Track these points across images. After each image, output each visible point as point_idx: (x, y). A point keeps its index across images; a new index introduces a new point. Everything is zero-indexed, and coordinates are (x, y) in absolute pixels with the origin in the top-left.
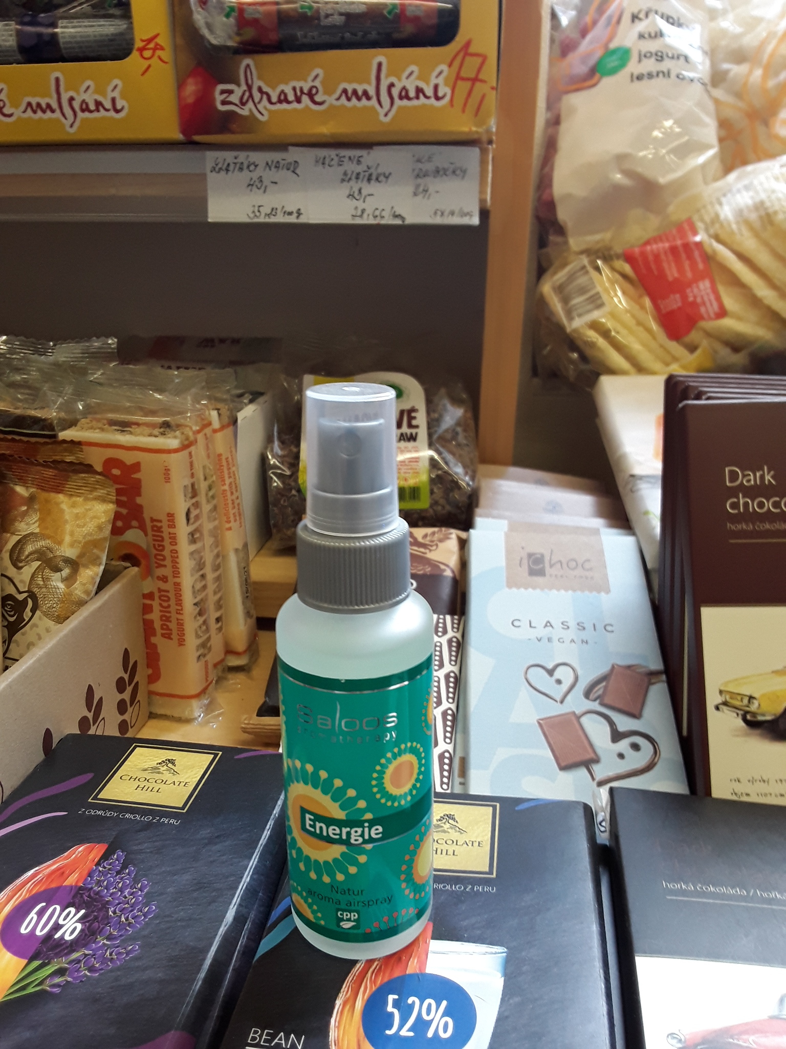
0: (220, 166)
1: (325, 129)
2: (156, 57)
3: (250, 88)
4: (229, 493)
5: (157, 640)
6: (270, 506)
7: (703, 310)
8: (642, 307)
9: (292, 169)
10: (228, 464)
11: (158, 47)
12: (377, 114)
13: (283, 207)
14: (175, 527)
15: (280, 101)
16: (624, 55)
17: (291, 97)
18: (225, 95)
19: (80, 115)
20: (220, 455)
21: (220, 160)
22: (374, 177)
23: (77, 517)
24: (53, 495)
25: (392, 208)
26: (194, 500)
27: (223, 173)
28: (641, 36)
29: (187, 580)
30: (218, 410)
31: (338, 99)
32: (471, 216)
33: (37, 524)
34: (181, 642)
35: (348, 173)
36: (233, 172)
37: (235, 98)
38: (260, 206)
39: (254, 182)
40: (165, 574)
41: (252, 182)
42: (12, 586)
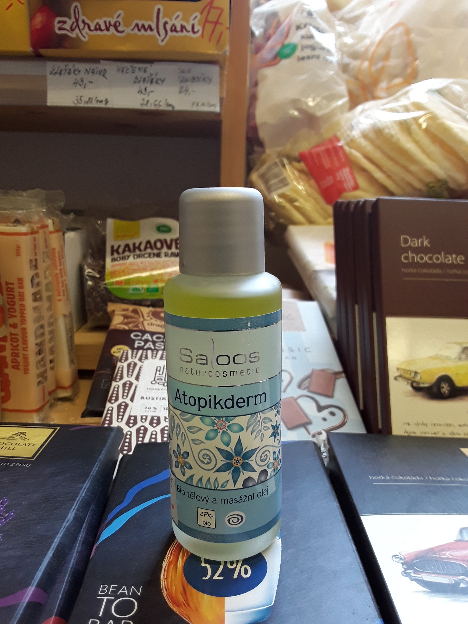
0: (56, 70)
1: (124, 48)
3: (77, 20)
4: (60, 276)
5: (8, 371)
6: (86, 298)
7: (345, 185)
8: (310, 186)
9: (102, 74)
10: (59, 256)
12: (157, 40)
13: (96, 98)
14: (23, 288)
15: (96, 29)
16: (294, 48)
17: (103, 27)
18: (61, 24)
20: (54, 249)
21: (56, 68)
22: (155, 80)
25: (166, 100)
26: (36, 271)
27: (57, 75)
28: (303, 37)
29: (31, 327)
30: (53, 220)
31: (133, 30)
32: (216, 107)
34: (26, 371)
35: (138, 76)
36: (64, 75)
37: (67, 26)
38: (81, 97)
39: (78, 81)
40: (16, 322)
41: (76, 81)
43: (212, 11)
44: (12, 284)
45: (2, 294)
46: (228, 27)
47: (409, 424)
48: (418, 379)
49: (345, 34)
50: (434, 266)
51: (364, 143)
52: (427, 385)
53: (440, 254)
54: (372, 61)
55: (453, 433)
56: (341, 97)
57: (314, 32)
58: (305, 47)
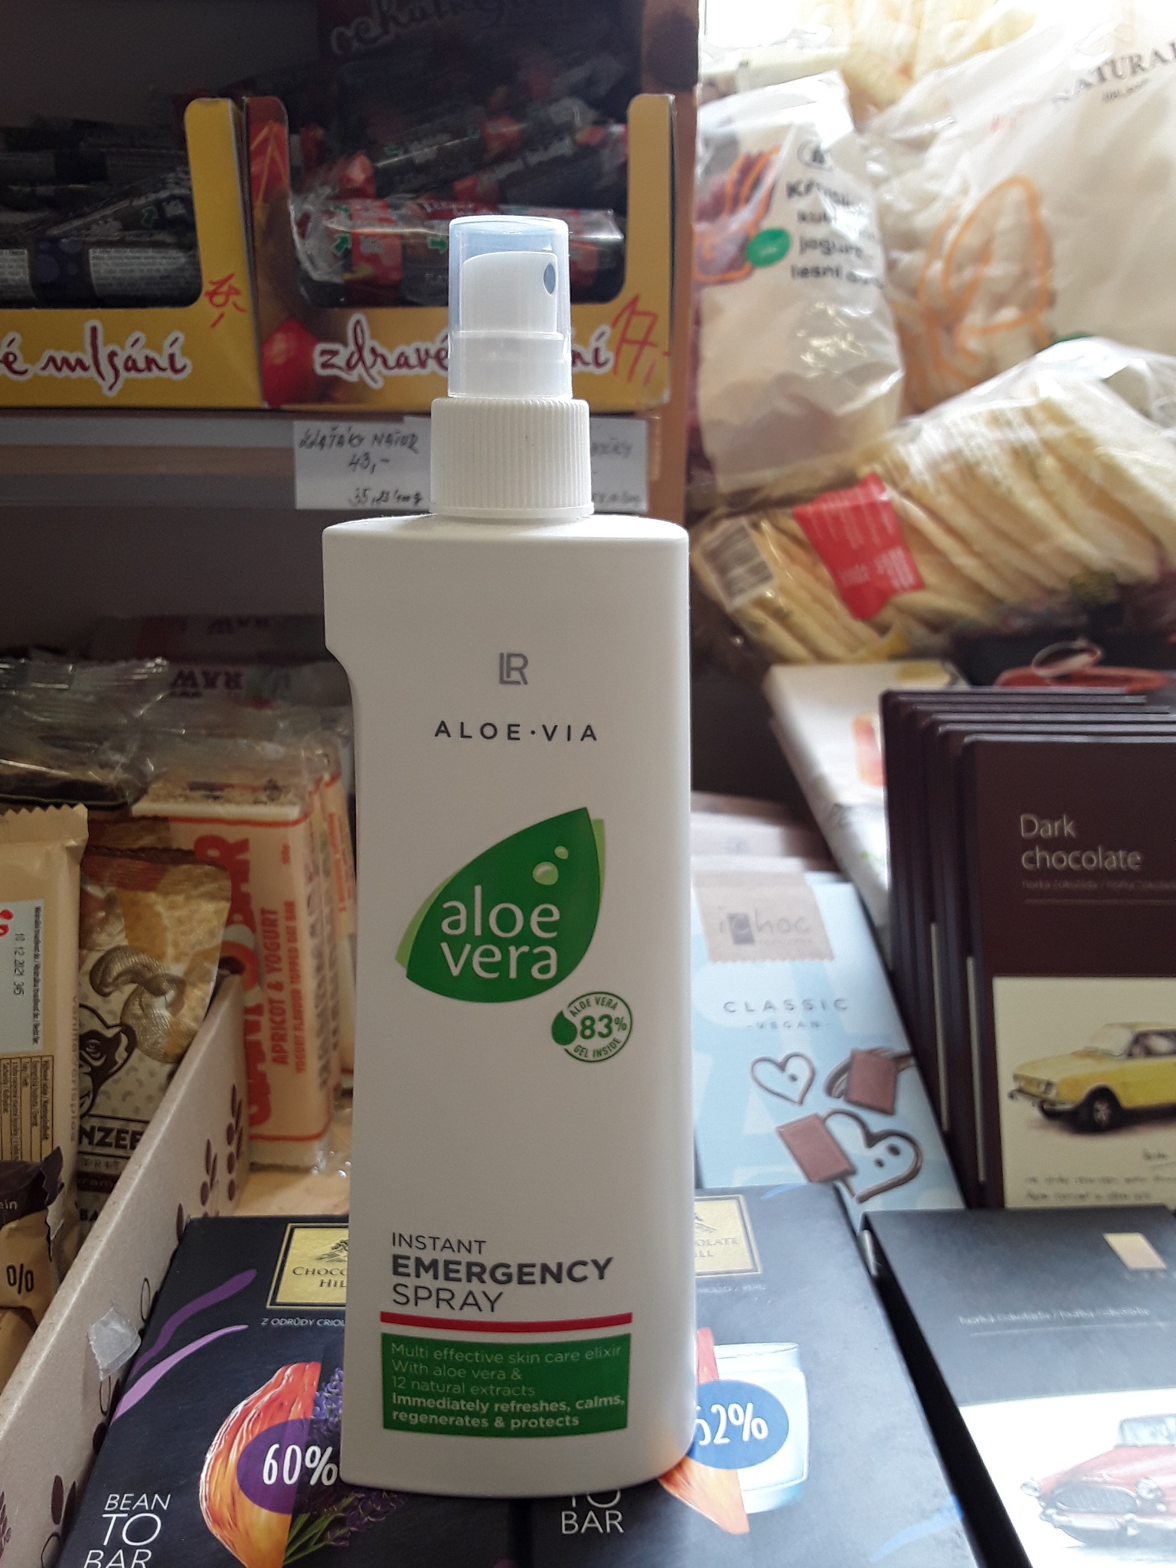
0: (312, 438)
2: (229, 304)
3: (360, 349)
5: (266, 1067)
7: (896, 583)
9: (409, 440)
11: (232, 291)
13: (396, 489)
14: (294, 918)
15: (398, 365)
17: (413, 360)
18: (326, 358)
19: (124, 374)
20: (331, 816)
21: (313, 432)
23: (180, 921)
24: (141, 894)
26: (315, 882)
27: (316, 449)
28: (802, 217)
29: (309, 984)
32: (639, 499)
33: (123, 935)
34: (300, 1067)
36: (331, 446)
37: (340, 360)
38: (364, 488)
39: (359, 459)
40: (279, 980)
41: (356, 460)
42: (96, 1019)
43: (635, 320)
44: (274, 913)
45: (254, 930)
46: (666, 348)
47: (1034, 1180)
48: (1052, 1095)
49: (886, 180)
50: (1084, 874)
52: (1068, 1107)
53: (1096, 851)
54: (954, 265)
55: (1115, 1196)
56: (884, 370)
57: (828, 206)
58: (807, 245)
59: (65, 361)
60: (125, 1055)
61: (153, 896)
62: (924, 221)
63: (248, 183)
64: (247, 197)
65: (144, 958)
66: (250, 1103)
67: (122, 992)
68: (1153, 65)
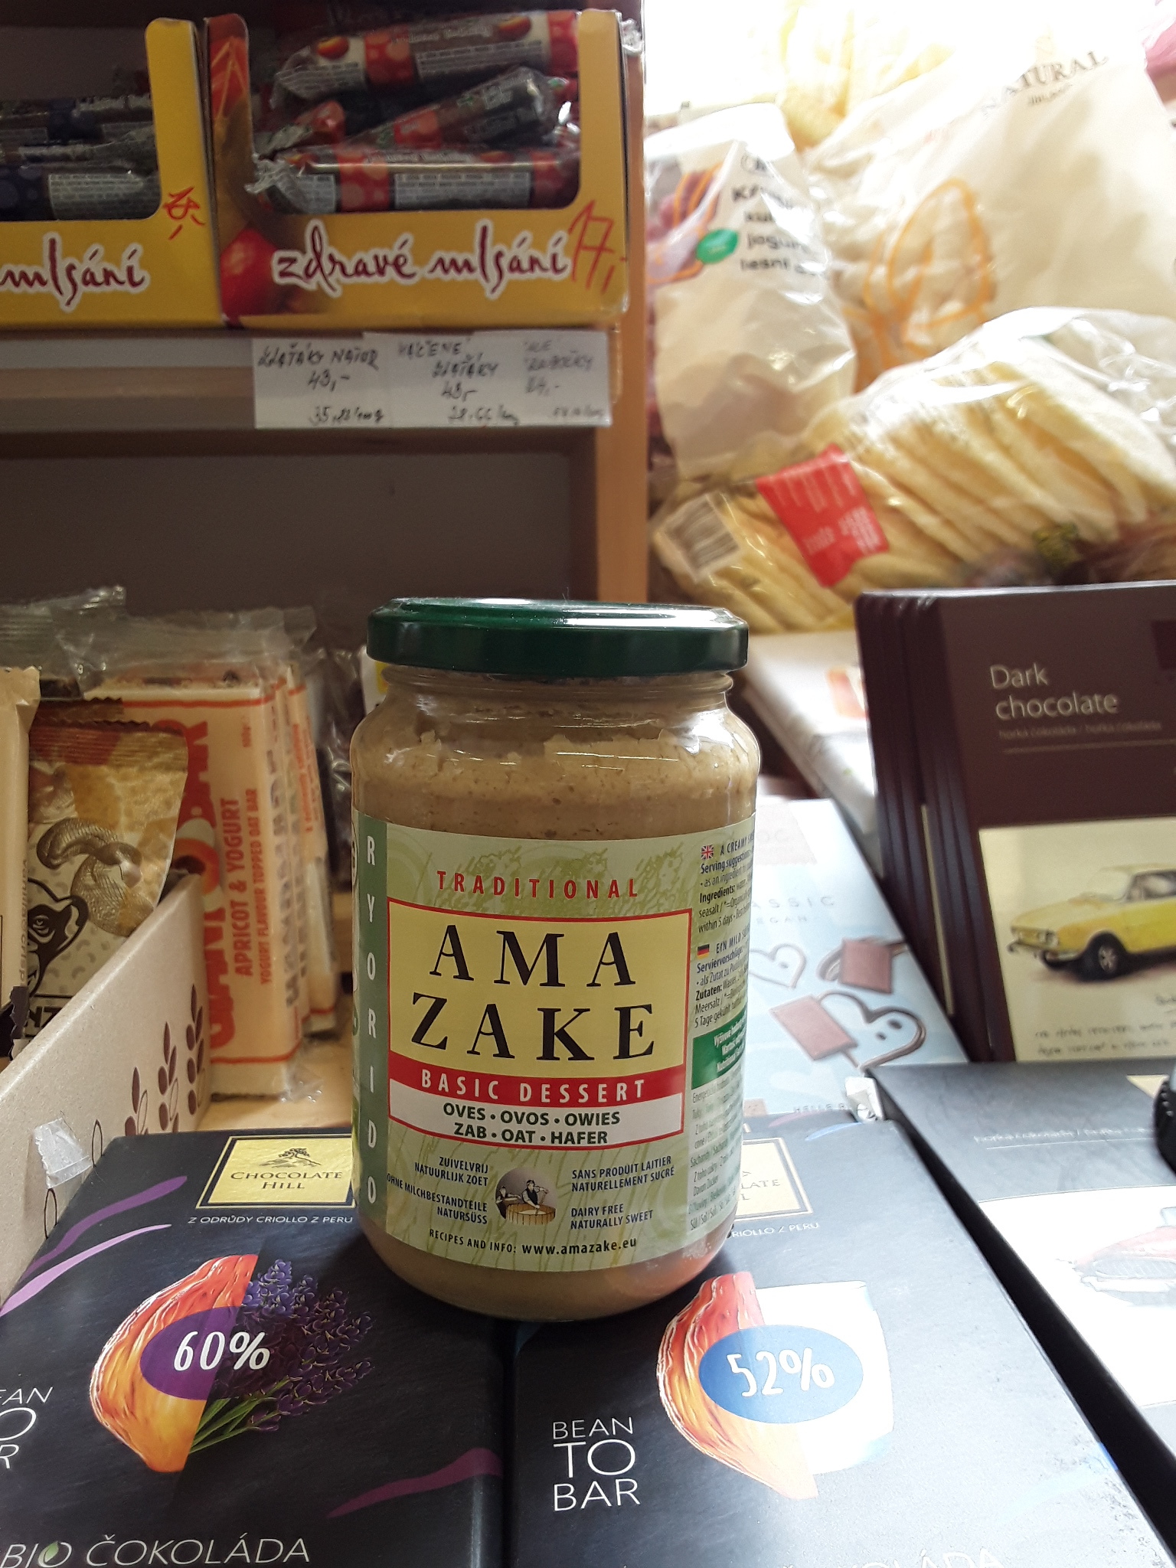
0: (271, 356)
1: (415, 310)
2: (188, 217)
3: (318, 256)
4: (308, 780)
5: (229, 978)
7: (861, 544)
8: (784, 549)
9: (369, 357)
10: (306, 740)
11: (191, 205)
12: (482, 289)
13: (358, 409)
14: (257, 809)
15: (357, 273)
16: (732, 240)
17: (372, 268)
18: (284, 266)
19: (82, 288)
20: (296, 726)
21: (272, 350)
22: (476, 369)
24: (91, 768)
25: (501, 407)
26: (277, 775)
27: (275, 367)
28: (749, 218)
29: (273, 886)
30: (292, 666)
31: (432, 271)
32: (602, 415)
33: (73, 807)
34: (265, 977)
35: (442, 364)
36: (290, 364)
37: (298, 268)
38: (326, 408)
39: (319, 377)
40: (241, 879)
41: (316, 377)
42: (45, 893)
43: (592, 225)
44: (234, 803)
45: (213, 824)
46: (624, 254)
47: (1045, 1034)
48: (1054, 944)
49: (829, 202)
50: (1060, 721)
51: (891, 452)
52: (1071, 956)
53: (1070, 696)
54: (895, 266)
55: (1132, 1045)
56: (836, 351)
57: (773, 207)
58: (754, 241)
59: (24, 275)
60: (76, 928)
61: (104, 769)
62: (864, 234)
63: (208, 99)
64: (207, 112)
65: (94, 828)
66: (213, 1020)
67: (72, 863)
68: (1074, 71)
